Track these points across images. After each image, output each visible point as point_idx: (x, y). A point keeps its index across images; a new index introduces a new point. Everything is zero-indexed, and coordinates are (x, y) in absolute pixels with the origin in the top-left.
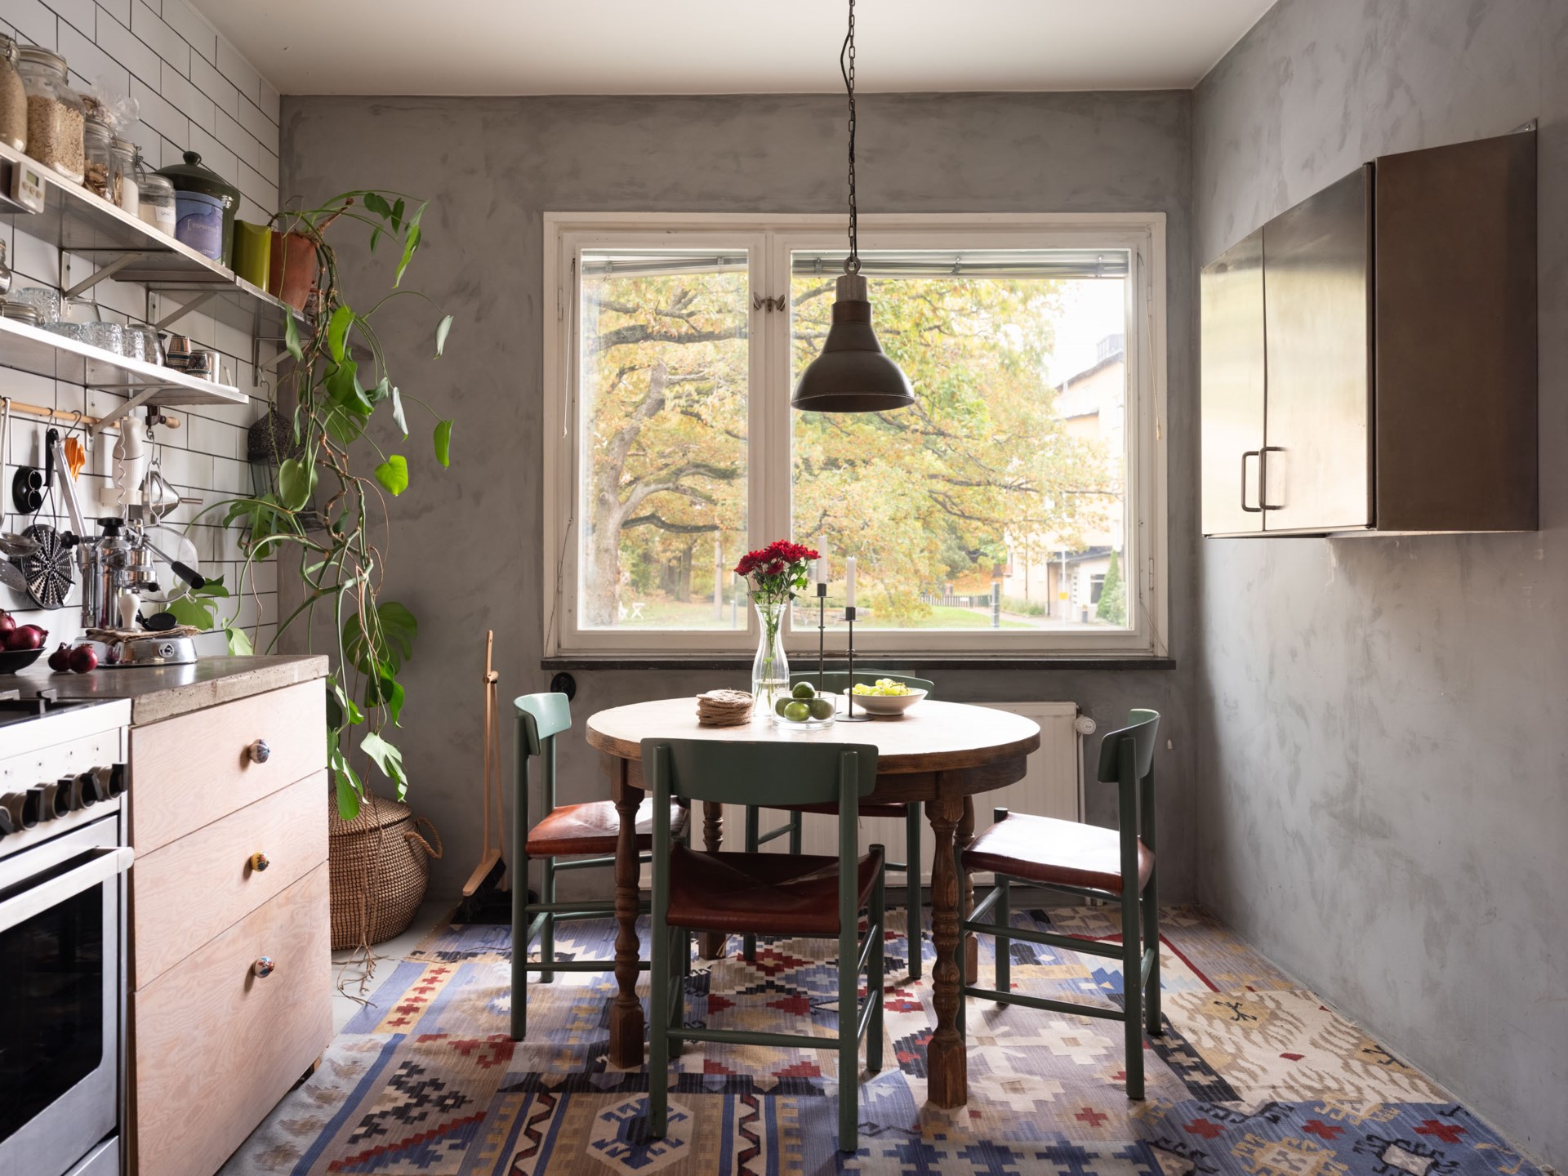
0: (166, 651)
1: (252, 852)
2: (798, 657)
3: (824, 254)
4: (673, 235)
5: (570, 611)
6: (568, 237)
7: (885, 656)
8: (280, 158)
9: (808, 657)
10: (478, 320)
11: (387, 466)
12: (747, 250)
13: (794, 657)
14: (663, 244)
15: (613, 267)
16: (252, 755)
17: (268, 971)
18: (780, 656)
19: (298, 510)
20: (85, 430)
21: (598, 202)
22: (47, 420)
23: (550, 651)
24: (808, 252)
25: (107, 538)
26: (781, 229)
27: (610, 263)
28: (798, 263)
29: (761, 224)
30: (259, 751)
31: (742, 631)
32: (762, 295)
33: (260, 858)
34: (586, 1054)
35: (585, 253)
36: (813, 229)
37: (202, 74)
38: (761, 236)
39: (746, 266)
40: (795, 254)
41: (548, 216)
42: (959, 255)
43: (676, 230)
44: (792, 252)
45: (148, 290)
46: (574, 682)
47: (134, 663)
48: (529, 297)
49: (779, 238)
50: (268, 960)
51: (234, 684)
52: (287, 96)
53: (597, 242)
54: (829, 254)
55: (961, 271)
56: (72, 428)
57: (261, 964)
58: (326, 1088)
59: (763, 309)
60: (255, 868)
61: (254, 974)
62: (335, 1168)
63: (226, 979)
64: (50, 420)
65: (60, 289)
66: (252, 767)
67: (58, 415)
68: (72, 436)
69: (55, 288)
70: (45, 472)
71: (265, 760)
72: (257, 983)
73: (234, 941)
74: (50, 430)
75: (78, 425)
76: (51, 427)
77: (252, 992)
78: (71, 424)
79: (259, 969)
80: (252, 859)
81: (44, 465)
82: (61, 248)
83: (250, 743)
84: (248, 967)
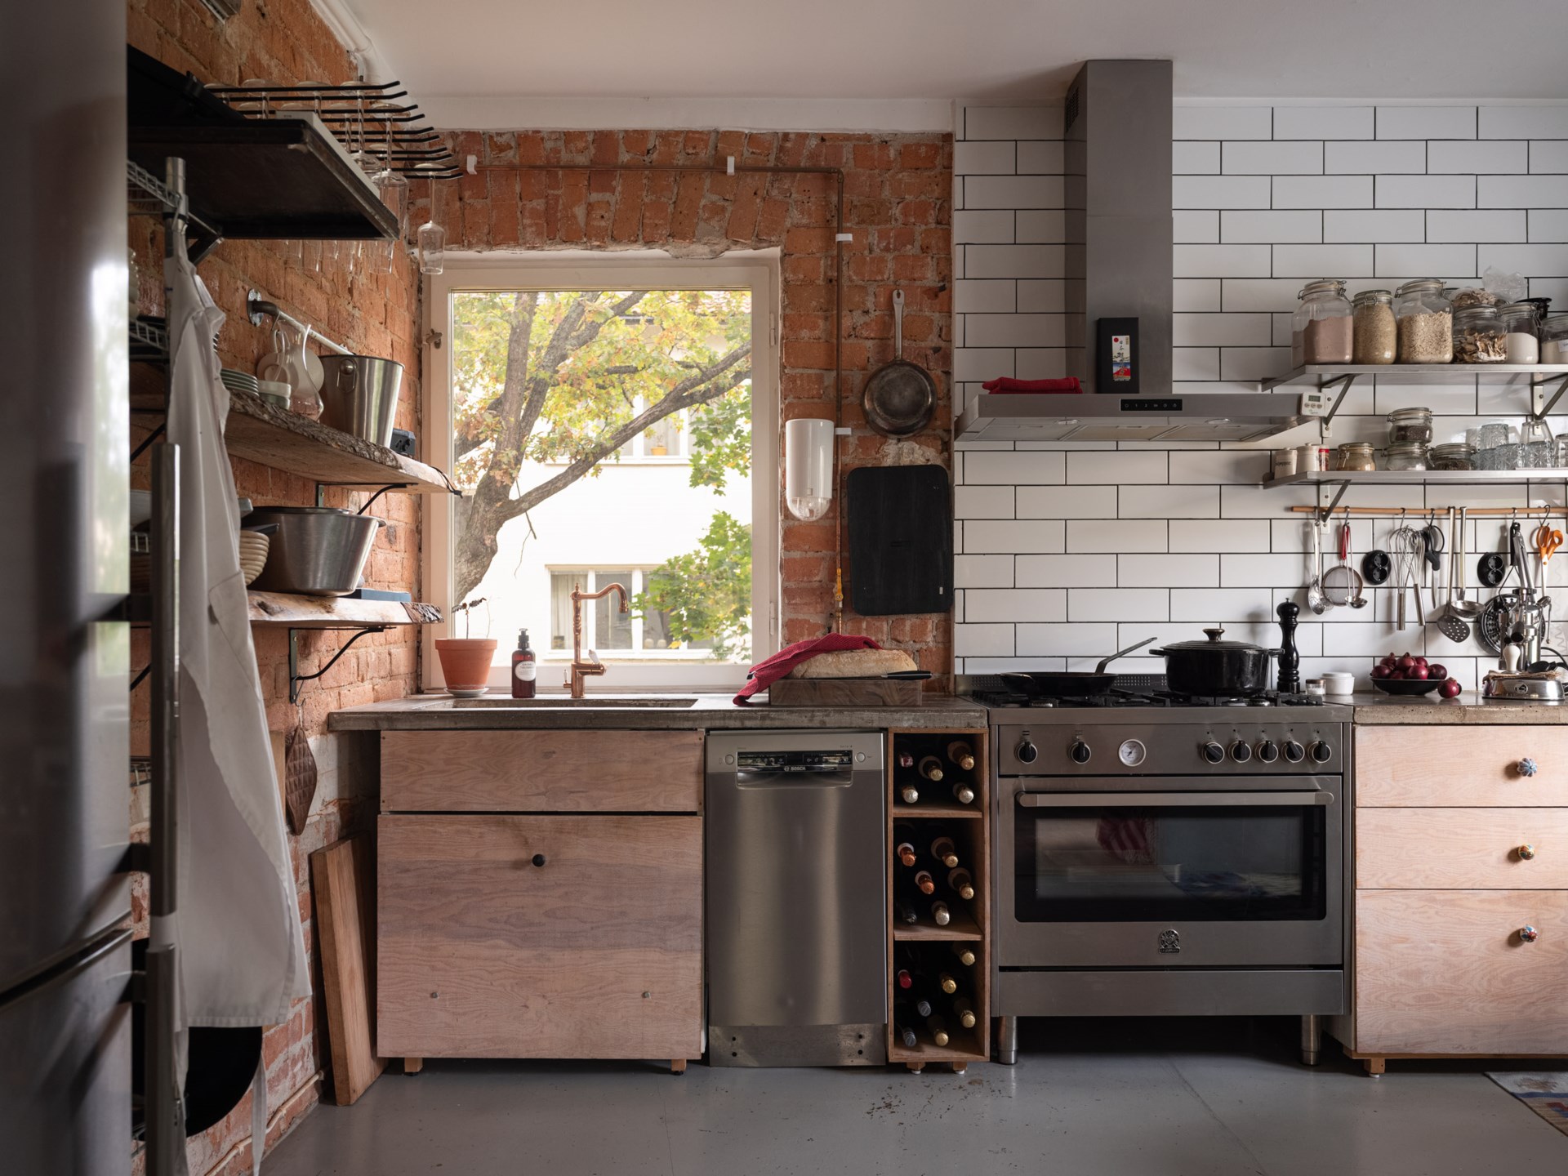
0: (1526, 689)
1: (1519, 844)
16: (1516, 770)
17: (1530, 938)
22: (1512, 516)
30: (1522, 767)
33: (1524, 849)
47: (1506, 697)
50: (1534, 929)
56: (1545, 518)
57: (1523, 930)
60: (1518, 855)
61: (1518, 938)
62: (1551, 1105)
63: (1477, 924)
64: (1517, 516)
65: (1533, 415)
66: (1524, 779)
67: (1528, 511)
68: (1545, 525)
69: (1527, 416)
70: (1509, 556)
71: (1530, 775)
72: (1527, 945)
73: (1491, 901)
74: (1514, 524)
75: (1550, 515)
76: (1516, 521)
77: (1520, 950)
78: (1544, 515)
79: (1522, 933)
80: (1517, 849)
81: (1509, 551)
82: (1533, 384)
83: (1520, 759)
84: (1515, 929)
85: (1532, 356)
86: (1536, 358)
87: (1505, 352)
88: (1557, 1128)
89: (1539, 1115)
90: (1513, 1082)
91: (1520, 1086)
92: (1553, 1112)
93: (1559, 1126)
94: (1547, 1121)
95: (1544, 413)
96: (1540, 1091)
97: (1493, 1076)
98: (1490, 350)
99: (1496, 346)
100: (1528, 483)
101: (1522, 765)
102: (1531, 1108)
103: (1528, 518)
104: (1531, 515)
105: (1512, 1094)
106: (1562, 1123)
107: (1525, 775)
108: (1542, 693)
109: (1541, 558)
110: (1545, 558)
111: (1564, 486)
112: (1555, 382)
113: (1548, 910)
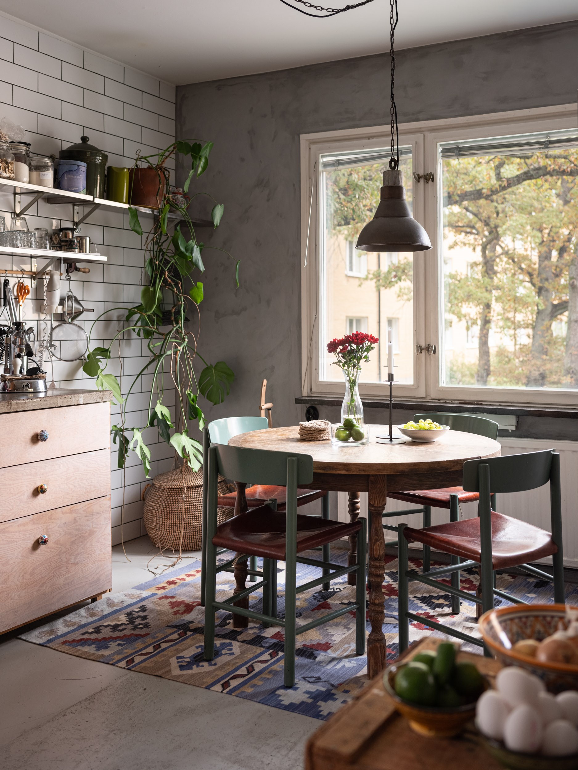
0: (26, 386)
1: (38, 484)
2: (446, 403)
3: (459, 143)
4: (371, 140)
5: (316, 369)
6: (313, 147)
7: (500, 405)
8: (176, 120)
9: (452, 403)
10: (268, 200)
11: (195, 288)
12: (411, 146)
13: (443, 403)
14: (364, 147)
15: (339, 163)
16: (38, 438)
17: (45, 542)
18: (357, 400)
19: (149, 313)
20: (31, 278)
21: (329, 126)
22: (4, 275)
23: (305, 392)
24: (451, 143)
25: (16, 331)
26: (433, 130)
27: (338, 160)
28: (445, 151)
29: (420, 128)
30: (41, 436)
31: (410, 385)
32: (421, 173)
33: (41, 487)
34: (223, 617)
35: (322, 156)
36: (453, 128)
37: (112, 89)
38: (421, 136)
39: (411, 155)
40: (441, 145)
41: (303, 137)
42: (548, 135)
43: (373, 137)
44: (439, 144)
45: (74, 205)
46: (317, 412)
47: (15, 391)
48: (294, 185)
49: (430, 136)
50: (46, 537)
51: (26, 403)
52: (179, 86)
53: (330, 149)
54: (462, 143)
55: (550, 146)
56: (21, 278)
57: (41, 538)
58: (97, 611)
59: (422, 181)
60: (39, 491)
61: (39, 543)
62: (64, 643)
63: (16, 542)
64: (8, 275)
65: (15, 213)
66: (40, 443)
67: (12, 272)
68: (21, 281)
69: (12, 213)
70: (2, 300)
71: (45, 440)
72: (42, 547)
73: (24, 525)
74: (5, 280)
75: (25, 276)
76: (7, 278)
77: (38, 551)
78: (21, 276)
79: (40, 541)
80: (37, 488)
81: (3, 297)
82: (15, 194)
83: (39, 431)
84: (36, 539)
85: (26, 179)
86: (28, 180)
87: (14, 173)
88: (75, 656)
89: (61, 652)
90: (35, 636)
91: (41, 638)
92: (67, 647)
93: (75, 654)
94: (67, 653)
95: (22, 213)
96: (53, 636)
97: (23, 637)
98: (7, 170)
99: (10, 168)
100: (12, 255)
101: (41, 435)
102: (54, 649)
103: (12, 277)
104: (14, 275)
105: (40, 645)
106: (76, 652)
107: (42, 441)
108: (35, 387)
109: (19, 302)
110: (21, 303)
111: (30, 258)
112: (33, 195)
113: (52, 522)
